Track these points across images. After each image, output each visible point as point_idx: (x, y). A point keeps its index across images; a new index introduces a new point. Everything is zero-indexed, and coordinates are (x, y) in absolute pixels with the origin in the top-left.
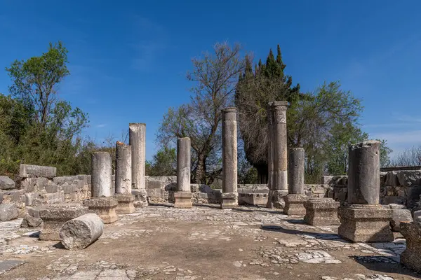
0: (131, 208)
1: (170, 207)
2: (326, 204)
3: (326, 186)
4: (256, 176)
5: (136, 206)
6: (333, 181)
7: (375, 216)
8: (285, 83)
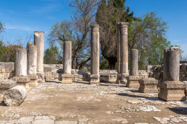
0: (36, 83)
1: (58, 83)
2: (151, 81)
3: (149, 71)
4: (107, 64)
5: (38, 82)
6: (153, 68)
7: (177, 87)
8: (125, 10)
